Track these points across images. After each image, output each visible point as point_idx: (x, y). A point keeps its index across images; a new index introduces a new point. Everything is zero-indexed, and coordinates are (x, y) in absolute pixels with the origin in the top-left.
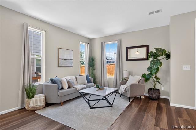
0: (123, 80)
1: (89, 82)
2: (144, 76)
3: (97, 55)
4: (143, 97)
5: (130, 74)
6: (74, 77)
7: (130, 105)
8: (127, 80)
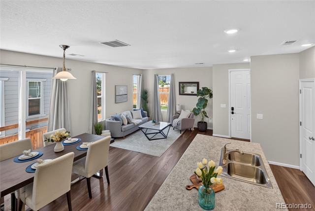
0: (176, 114)
1: (143, 116)
2: (195, 109)
3: (150, 87)
4: (193, 129)
5: (182, 108)
6: (129, 112)
7: (181, 136)
8: (180, 114)
